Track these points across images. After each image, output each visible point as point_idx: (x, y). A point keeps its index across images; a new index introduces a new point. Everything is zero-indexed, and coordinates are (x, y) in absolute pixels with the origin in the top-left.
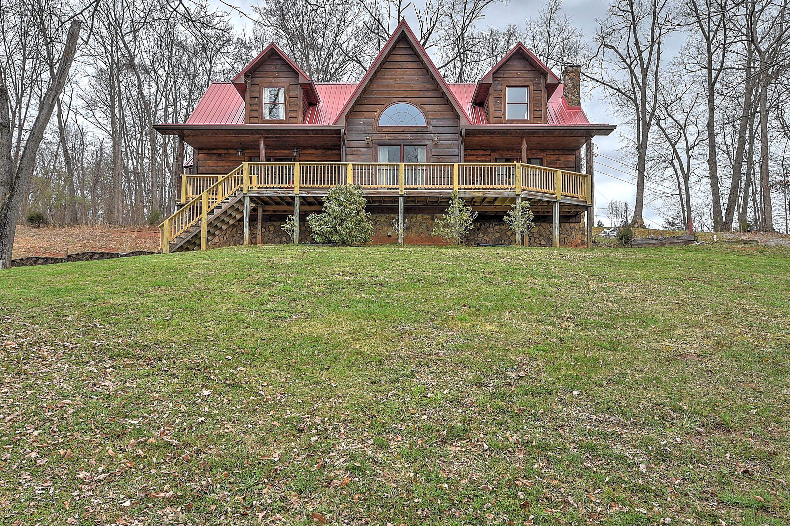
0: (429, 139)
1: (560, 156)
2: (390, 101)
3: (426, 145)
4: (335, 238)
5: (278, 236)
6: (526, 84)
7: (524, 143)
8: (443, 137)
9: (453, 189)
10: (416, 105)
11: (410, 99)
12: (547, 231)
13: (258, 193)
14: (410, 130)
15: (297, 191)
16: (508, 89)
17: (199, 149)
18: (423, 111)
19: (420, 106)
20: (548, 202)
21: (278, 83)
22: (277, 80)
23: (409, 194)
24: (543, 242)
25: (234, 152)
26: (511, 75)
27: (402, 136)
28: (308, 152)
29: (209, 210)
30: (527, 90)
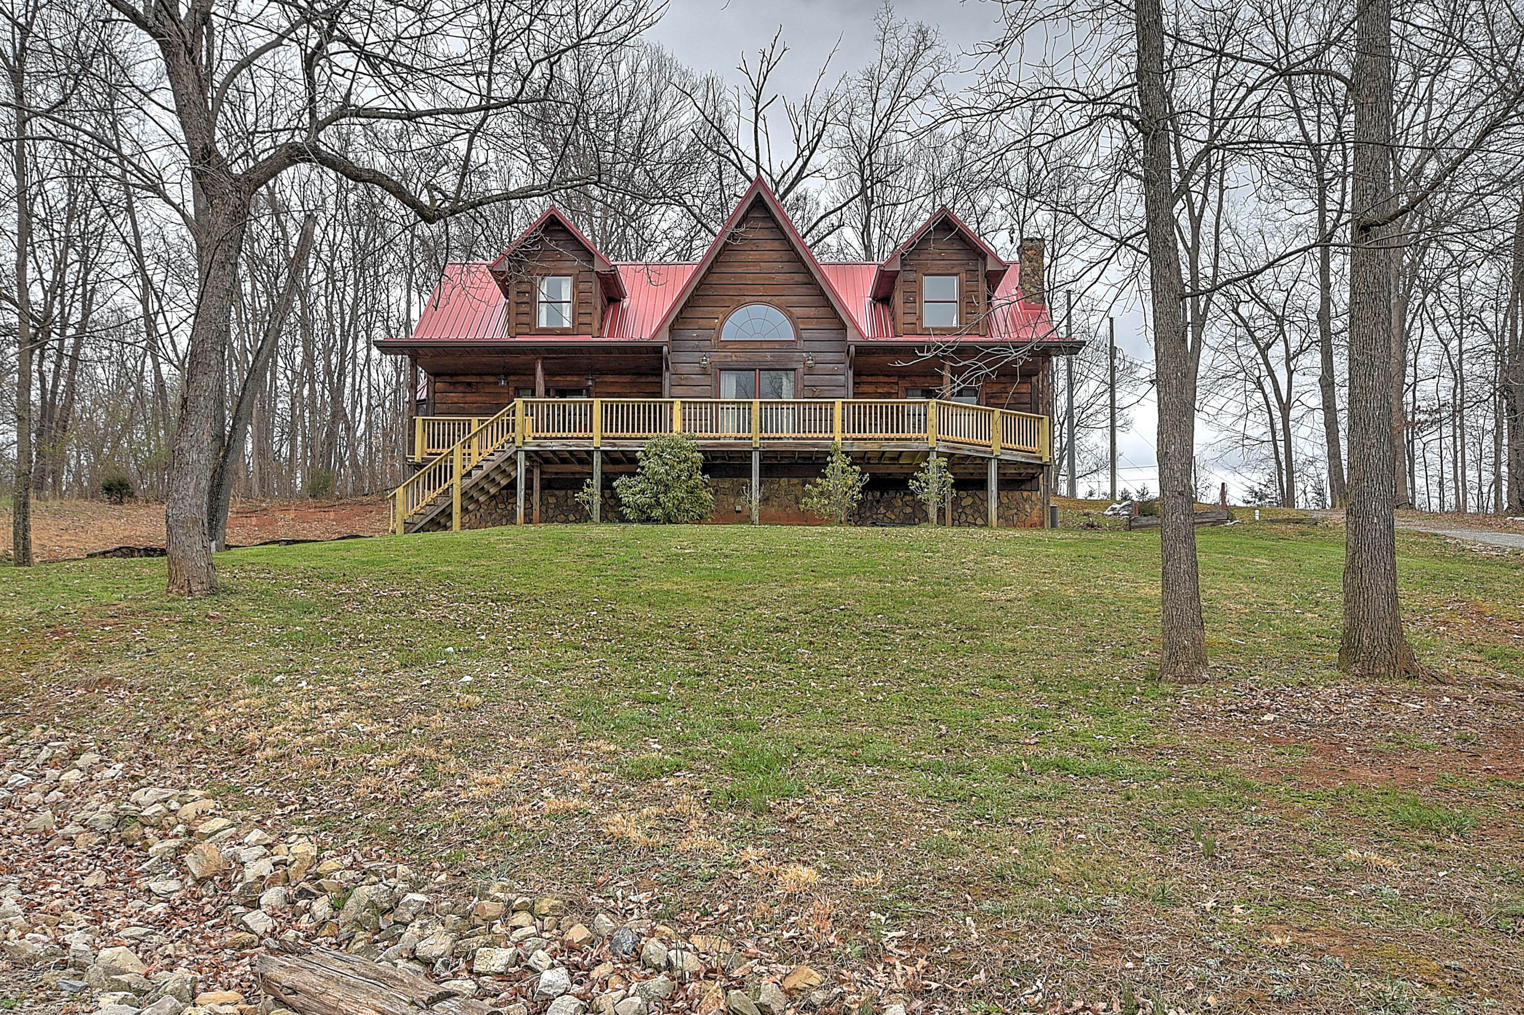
0: (799, 360)
2: (739, 301)
3: (794, 370)
4: (657, 513)
5: (562, 513)
6: (955, 271)
8: (821, 357)
9: (833, 439)
10: (778, 307)
11: (769, 298)
12: (986, 504)
13: (538, 446)
14: (770, 346)
15: (597, 442)
16: (926, 279)
17: (435, 374)
18: (790, 317)
19: (784, 309)
20: (983, 458)
21: (561, 269)
22: (559, 264)
23: (768, 446)
24: (980, 522)
25: (491, 379)
26: (930, 257)
27: (757, 357)
28: (609, 378)
29: (464, 472)
30: (955, 279)
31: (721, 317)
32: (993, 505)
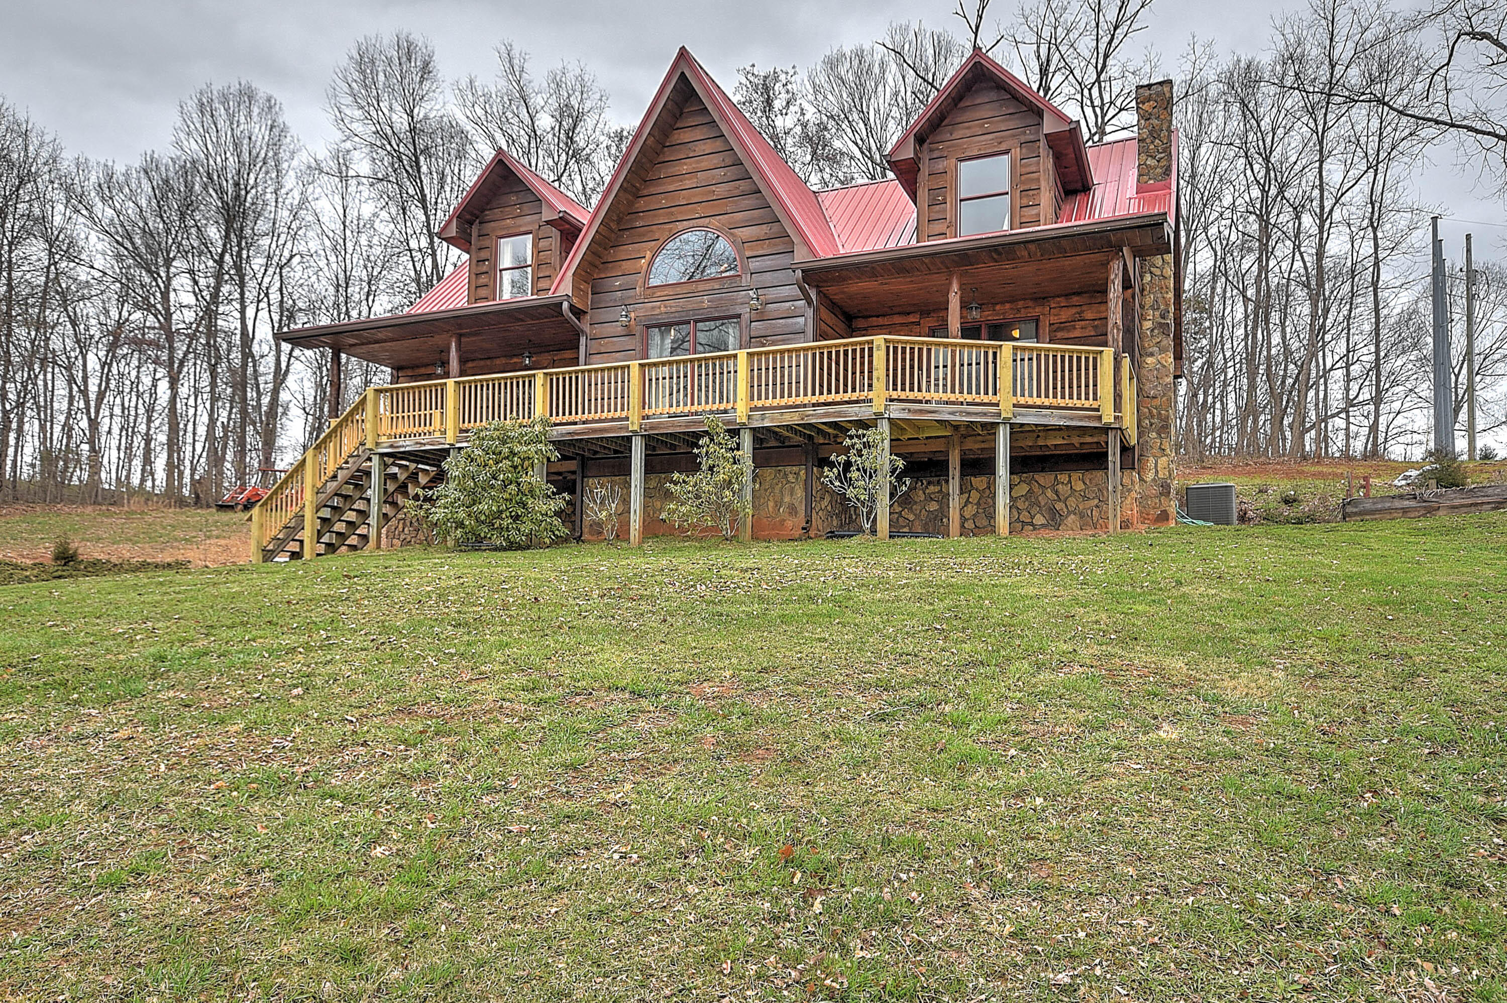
0: (744, 302)
1: (1084, 308)
2: (670, 230)
3: (739, 316)
6: (1003, 147)
7: (955, 287)
8: (772, 294)
9: (737, 411)
10: (719, 230)
11: (707, 220)
12: (1049, 493)
13: (391, 446)
14: (708, 286)
15: (450, 437)
16: (965, 167)
17: (398, 368)
18: (734, 242)
19: (727, 232)
20: (984, 425)
21: (520, 226)
22: (519, 221)
23: (651, 428)
24: (1039, 520)
26: (968, 133)
27: (692, 303)
29: (320, 485)
30: (1006, 158)
31: (649, 255)
32: (1002, 500)
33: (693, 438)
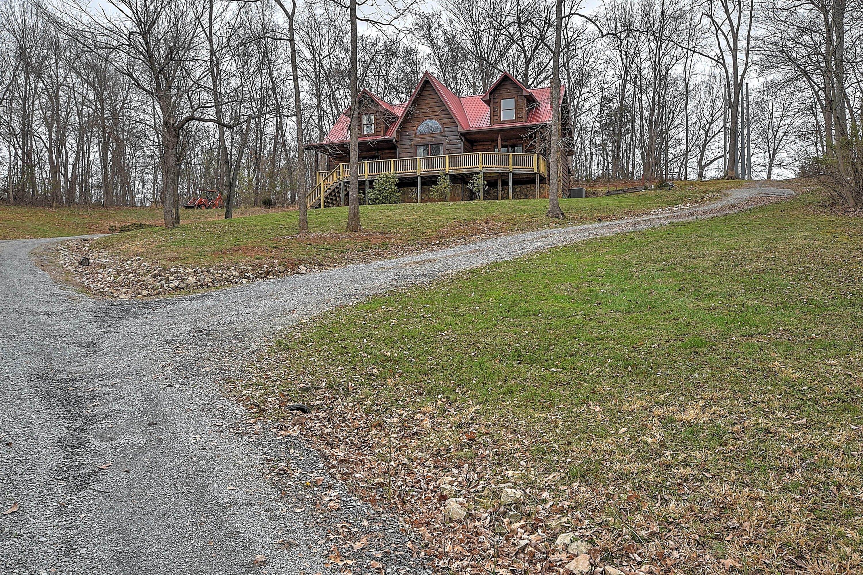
0: (444, 140)
2: (423, 119)
3: (442, 144)
6: (513, 97)
7: (499, 137)
8: (452, 138)
9: (445, 170)
10: (436, 120)
11: (433, 117)
12: (525, 190)
13: (348, 180)
14: (434, 135)
15: (366, 177)
16: (503, 101)
18: (441, 123)
19: (439, 120)
21: (370, 111)
23: (423, 174)
24: (523, 197)
26: (504, 92)
27: (430, 140)
28: (387, 151)
29: (325, 191)
30: (514, 99)
31: (417, 126)
32: (510, 191)
33: (436, 177)
